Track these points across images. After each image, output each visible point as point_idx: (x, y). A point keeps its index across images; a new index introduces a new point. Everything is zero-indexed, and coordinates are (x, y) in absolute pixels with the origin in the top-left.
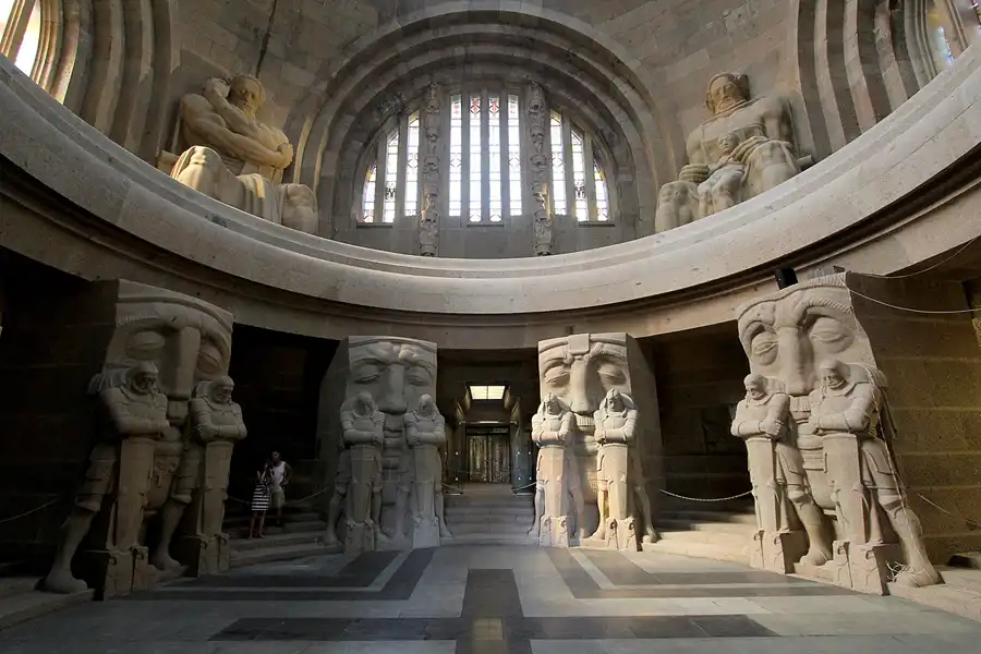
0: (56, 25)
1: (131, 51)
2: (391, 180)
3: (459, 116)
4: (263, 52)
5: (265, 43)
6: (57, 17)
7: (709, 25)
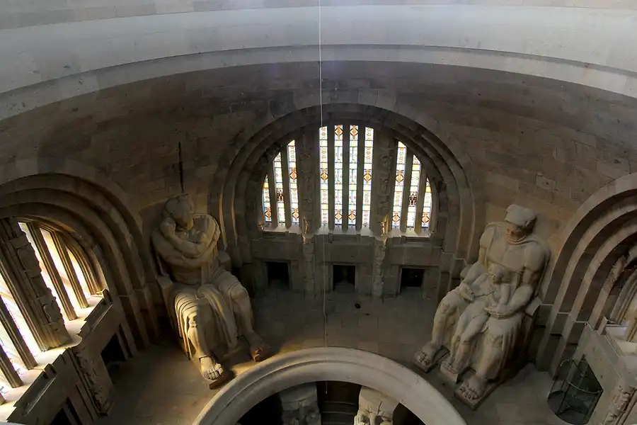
0: (81, 253)
1: (117, 235)
2: (279, 186)
3: (326, 137)
4: (181, 174)
5: (181, 169)
6: (79, 248)
7: (526, 171)
